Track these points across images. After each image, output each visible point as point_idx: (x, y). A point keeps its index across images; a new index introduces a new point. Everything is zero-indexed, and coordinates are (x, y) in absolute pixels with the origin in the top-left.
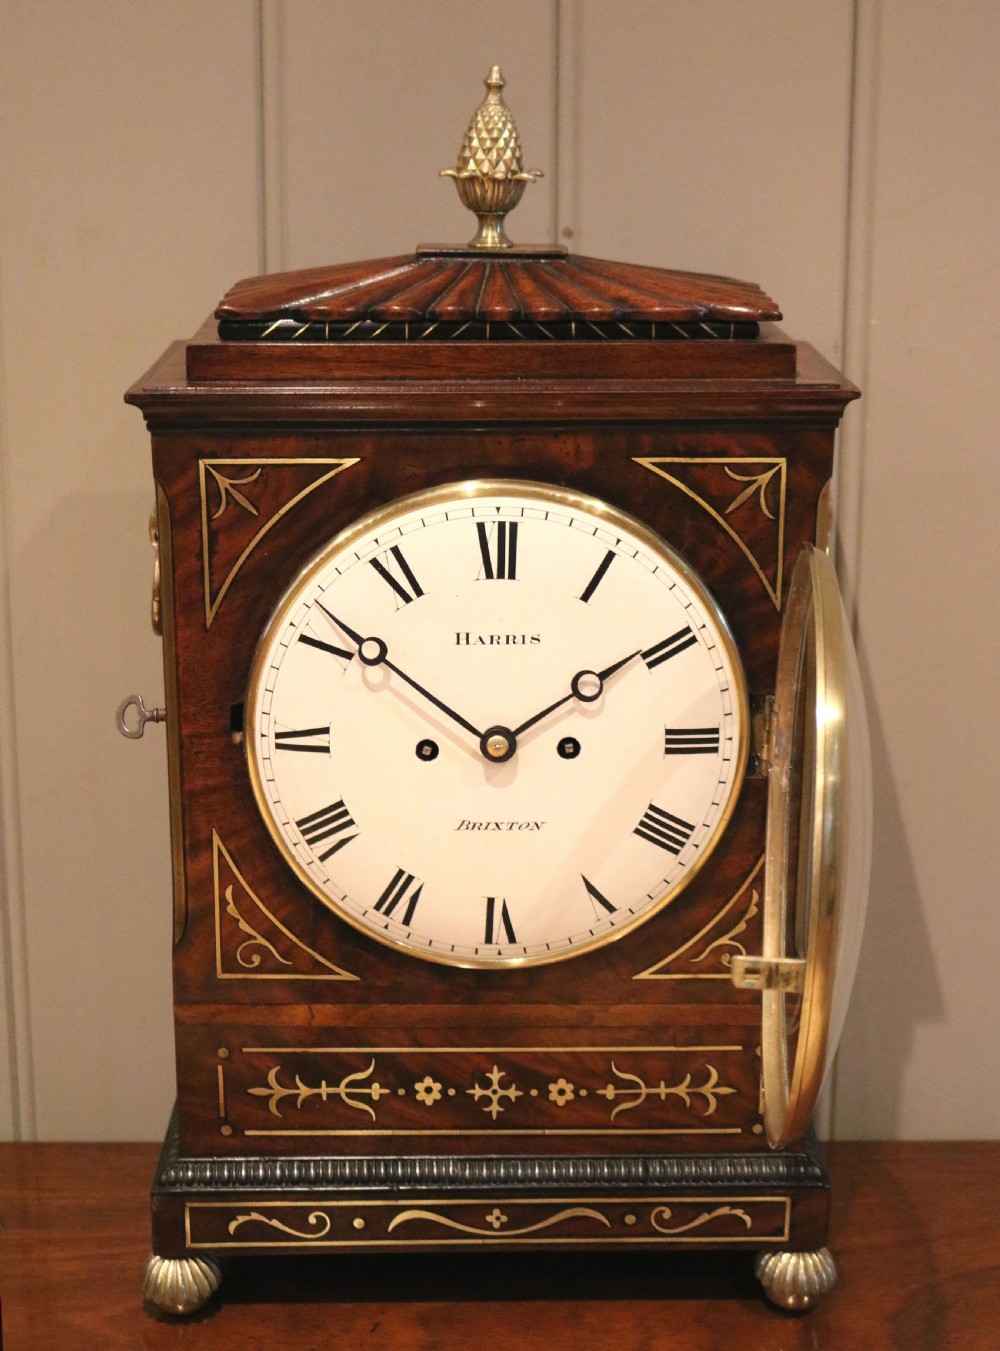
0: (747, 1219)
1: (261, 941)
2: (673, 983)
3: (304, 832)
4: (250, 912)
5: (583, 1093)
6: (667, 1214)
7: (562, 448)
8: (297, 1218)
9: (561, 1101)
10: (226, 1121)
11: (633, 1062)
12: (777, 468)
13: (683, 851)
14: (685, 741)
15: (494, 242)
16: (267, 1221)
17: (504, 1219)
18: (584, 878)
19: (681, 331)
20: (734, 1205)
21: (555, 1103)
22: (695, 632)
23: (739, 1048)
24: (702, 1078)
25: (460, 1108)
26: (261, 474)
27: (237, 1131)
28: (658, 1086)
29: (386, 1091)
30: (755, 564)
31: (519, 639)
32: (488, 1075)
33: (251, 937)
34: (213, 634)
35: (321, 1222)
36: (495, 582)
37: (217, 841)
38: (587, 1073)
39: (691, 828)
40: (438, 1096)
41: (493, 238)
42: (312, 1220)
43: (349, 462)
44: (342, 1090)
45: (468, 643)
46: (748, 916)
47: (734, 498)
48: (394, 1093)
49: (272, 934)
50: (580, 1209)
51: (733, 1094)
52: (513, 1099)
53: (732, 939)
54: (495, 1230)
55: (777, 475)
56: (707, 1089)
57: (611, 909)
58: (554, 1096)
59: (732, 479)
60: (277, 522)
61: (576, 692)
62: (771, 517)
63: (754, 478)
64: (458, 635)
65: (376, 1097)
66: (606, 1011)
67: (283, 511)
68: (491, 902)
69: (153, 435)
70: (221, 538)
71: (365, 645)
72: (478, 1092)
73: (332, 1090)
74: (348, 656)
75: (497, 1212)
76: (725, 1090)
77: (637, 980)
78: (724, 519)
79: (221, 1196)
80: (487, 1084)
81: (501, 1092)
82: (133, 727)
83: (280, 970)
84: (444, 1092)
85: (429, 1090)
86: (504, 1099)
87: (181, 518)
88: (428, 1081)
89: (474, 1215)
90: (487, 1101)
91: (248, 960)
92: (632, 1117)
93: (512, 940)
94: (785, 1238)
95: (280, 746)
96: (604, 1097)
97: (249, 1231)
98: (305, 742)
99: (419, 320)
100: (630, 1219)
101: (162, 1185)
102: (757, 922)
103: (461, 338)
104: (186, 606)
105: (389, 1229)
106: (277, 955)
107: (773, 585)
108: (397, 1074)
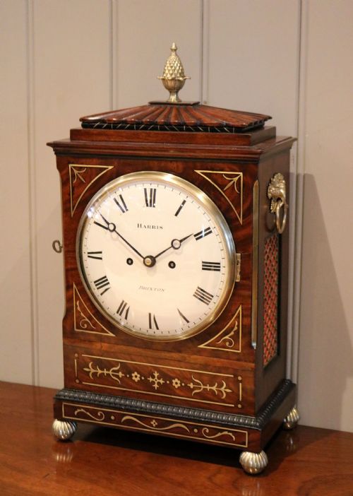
0: (233, 437)
1: (87, 320)
2: (212, 350)
3: (96, 285)
4: (84, 310)
5: (183, 384)
6: (207, 431)
8: (94, 413)
9: (176, 386)
10: (77, 378)
11: (200, 376)
12: (239, 176)
13: (210, 304)
14: (209, 266)
15: (174, 100)
16: (86, 412)
17: (156, 424)
18: (178, 309)
19: (217, 130)
21: (174, 387)
22: (211, 229)
23: (232, 376)
24: (220, 385)
25: (145, 384)
26: (86, 170)
27: (80, 382)
28: (207, 386)
29: (123, 375)
30: (234, 209)
31: (156, 227)
32: (154, 374)
33: (84, 318)
34: (73, 220)
35: (101, 416)
36: (149, 208)
37: (74, 286)
38: (184, 378)
39: (212, 296)
41: (174, 98)
43: (110, 167)
44: (110, 373)
45: (141, 227)
46: (234, 330)
47: (226, 186)
48: (126, 376)
49: (90, 318)
50: (180, 424)
51: (231, 392)
52: (162, 383)
53: (229, 337)
54: (153, 427)
55: (240, 178)
56: (223, 389)
57: (188, 322)
58: (174, 384)
59: (225, 179)
61: (172, 246)
62: (238, 192)
63: (232, 179)
64: (138, 224)
65: (120, 376)
67: (92, 182)
68: (150, 315)
69: (57, 156)
70: (75, 189)
71: (110, 225)
72: (151, 379)
73: (108, 372)
75: (154, 421)
76: (228, 391)
77: (199, 348)
78: (224, 193)
79: (73, 402)
80: (153, 377)
81: (158, 381)
82: (58, 249)
83: (92, 330)
84: (140, 378)
85: (136, 376)
86: (159, 383)
87: (64, 183)
88: (136, 373)
89: (147, 421)
90: (153, 383)
91: (83, 326)
92: (199, 395)
93: (158, 328)
94: (246, 446)
95: (89, 257)
96: (190, 387)
97: (81, 415)
98: (96, 256)
99: (138, 124)
100: (196, 431)
101: (57, 395)
102: (237, 332)
103: (151, 130)
104: (66, 210)
105: (122, 422)
106: (91, 325)
107: (240, 216)
108: (127, 370)
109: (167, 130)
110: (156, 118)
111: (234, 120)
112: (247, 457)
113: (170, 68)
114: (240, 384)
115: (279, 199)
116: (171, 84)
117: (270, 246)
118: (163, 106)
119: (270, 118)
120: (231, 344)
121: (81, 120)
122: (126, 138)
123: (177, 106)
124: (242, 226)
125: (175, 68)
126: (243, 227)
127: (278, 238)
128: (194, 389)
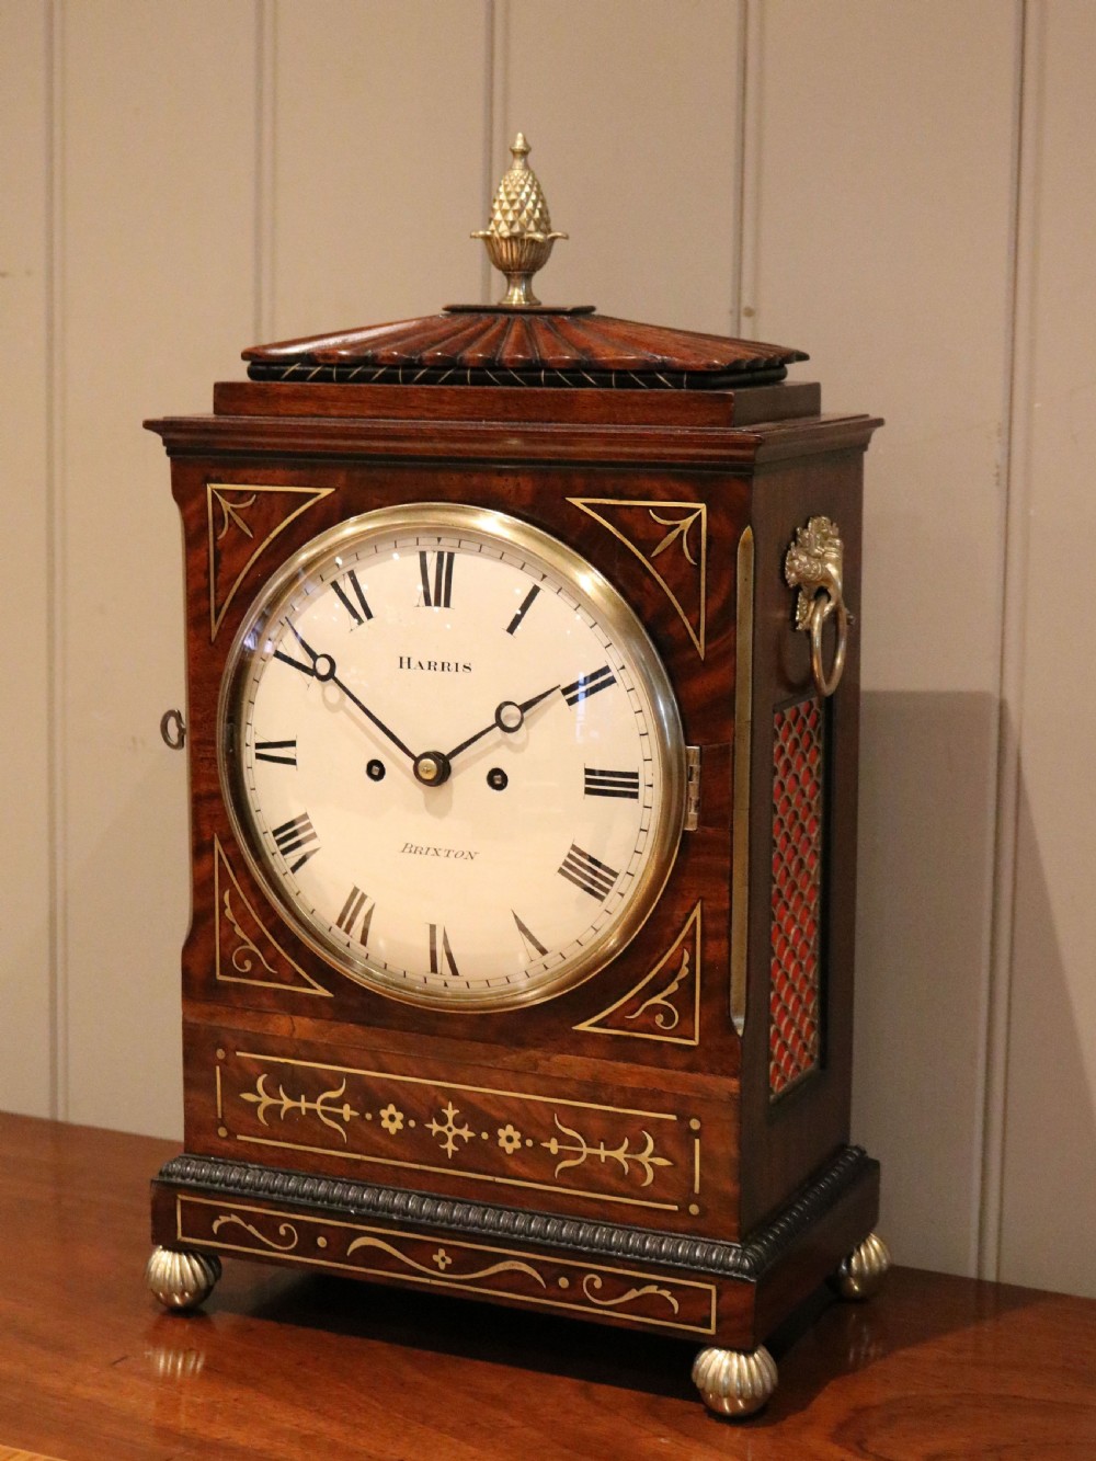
0: (674, 1302)
1: (253, 947)
2: (609, 1038)
3: (279, 842)
4: (243, 917)
5: (529, 1143)
6: (598, 1284)
7: (504, 485)
8: (268, 1226)
9: (509, 1149)
10: (222, 1123)
11: (576, 1118)
12: (697, 513)
13: (608, 898)
14: (606, 784)
15: (519, 300)
16: (243, 1224)
17: (449, 1261)
18: (516, 917)
19: (637, 379)
20: (662, 1285)
21: (504, 1149)
22: (614, 673)
23: (673, 1117)
24: (639, 1145)
25: (418, 1142)
26: (256, 500)
27: (232, 1135)
28: (599, 1148)
29: (356, 1114)
30: (680, 610)
31: (453, 667)
32: (444, 1111)
33: (244, 942)
34: (217, 647)
35: (289, 1238)
36: (432, 609)
37: (217, 845)
38: (533, 1124)
39: (615, 874)
40: (401, 1126)
41: (519, 296)
43: (325, 492)
44: (318, 1107)
45: (409, 667)
46: (680, 977)
47: (658, 543)
48: (362, 1116)
49: (261, 942)
50: (517, 1263)
51: (668, 1167)
52: (466, 1140)
53: (664, 999)
54: (438, 1272)
55: (698, 521)
56: (644, 1157)
57: (542, 950)
58: (502, 1142)
59: (656, 522)
60: (270, 544)
61: (499, 723)
62: (692, 561)
63: (677, 523)
64: (401, 659)
65: (347, 1118)
66: (548, 1060)
67: (273, 535)
68: (433, 928)
69: (172, 460)
70: (224, 558)
71: (318, 661)
72: (435, 1127)
73: (310, 1105)
74: (306, 671)
75: (442, 1252)
76: (661, 1162)
77: (577, 1032)
78: (651, 563)
79: (206, 1192)
80: (442, 1120)
81: (456, 1131)
82: (174, 739)
83: (268, 977)
84: (405, 1122)
85: (392, 1118)
86: (458, 1139)
87: (194, 538)
88: (392, 1109)
89: (422, 1252)
90: (442, 1137)
91: (242, 965)
92: (574, 1176)
93: (455, 972)
94: (712, 1331)
95: (259, 756)
96: (548, 1151)
97: (229, 1233)
98: (278, 752)
99: (410, 365)
100: (563, 1282)
101: (161, 1174)
102: (688, 984)
103: (445, 382)
104: (196, 619)
105: (348, 1254)
106: (264, 962)
107: (697, 632)
108: (368, 1098)
109: (492, 383)
110: (462, 350)
111: (687, 351)
112: (715, 1365)
113: (506, 206)
114: (697, 1141)
115: (821, 593)
116: (508, 253)
117: (795, 734)
118: (484, 317)
119: (803, 357)
120: (669, 1019)
121: (246, 356)
122: (373, 407)
123: (526, 318)
124: (704, 663)
125: (523, 205)
126: (708, 665)
127: (822, 713)
128: (561, 1156)
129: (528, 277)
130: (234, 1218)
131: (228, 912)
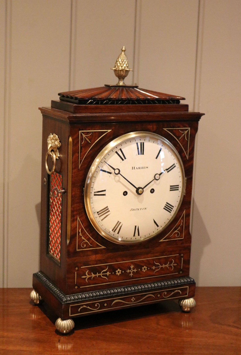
0: (181, 292)
1: (86, 241)
2: (166, 242)
3: (99, 214)
4: (84, 234)
5: (149, 269)
6: (166, 294)
7: (150, 127)
8: (92, 305)
9: (145, 271)
10: (76, 285)
11: (159, 260)
12: (188, 130)
13: (171, 212)
14: (173, 188)
15: (122, 84)
16: (87, 307)
17: (135, 299)
18: (154, 219)
19: (166, 102)
20: (178, 289)
21: (143, 272)
22: (175, 164)
23: (178, 255)
24: (171, 262)
25: (125, 275)
26: (92, 134)
27: (79, 287)
28: (163, 265)
29: (110, 273)
30: (184, 150)
31: (144, 168)
32: (130, 267)
33: (84, 240)
34: (80, 170)
35: (98, 306)
36: (140, 155)
37: (78, 218)
38: (149, 264)
39: (173, 207)
40: (120, 273)
42: (96, 305)
43: (109, 131)
44: (101, 274)
45: (134, 169)
46: (180, 226)
47: (181, 136)
48: (112, 273)
49: (89, 239)
50: (149, 295)
51: (177, 265)
52: (135, 272)
53: (178, 231)
54: (133, 302)
55: (188, 131)
56: (172, 265)
57: (158, 226)
58: (143, 270)
59: (180, 132)
60: (95, 144)
61: (155, 179)
62: (187, 140)
63: (184, 132)
64: (132, 167)
65: (108, 275)
66: (154, 249)
67: (96, 142)
68: (136, 227)
70: (83, 149)
71: (116, 170)
72: (128, 271)
73: (99, 275)
74: (110, 173)
75: (133, 298)
76: (175, 265)
77: (160, 242)
78: (179, 141)
79: (77, 303)
80: (130, 269)
81: (133, 271)
83: (90, 247)
84: (122, 272)
87: (75, 144)
88: (119, 270)
89: (128, 299)
91: (83, 246)
92: (158, 273)
93: (139, 235)
94: (187, 296)
95: (95, 195)
96: (153, 269)
97: (83, 310)
98: (101, 193)
100: (159, 295)
102: (182, 227)
104: (75, 164)
105: (112, 305)
106: (89, 244)
107: (187, 154)
108: (113, 269)
109: (136, 104)
114: (182, 258)
120: (178, 235)
124: (188, 160)
128: (155, 269)
129: (123, 79)
130: (84, 306)
131: (80, 234)
